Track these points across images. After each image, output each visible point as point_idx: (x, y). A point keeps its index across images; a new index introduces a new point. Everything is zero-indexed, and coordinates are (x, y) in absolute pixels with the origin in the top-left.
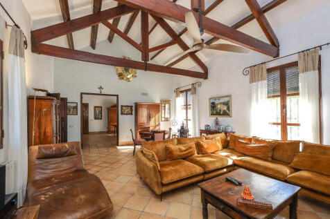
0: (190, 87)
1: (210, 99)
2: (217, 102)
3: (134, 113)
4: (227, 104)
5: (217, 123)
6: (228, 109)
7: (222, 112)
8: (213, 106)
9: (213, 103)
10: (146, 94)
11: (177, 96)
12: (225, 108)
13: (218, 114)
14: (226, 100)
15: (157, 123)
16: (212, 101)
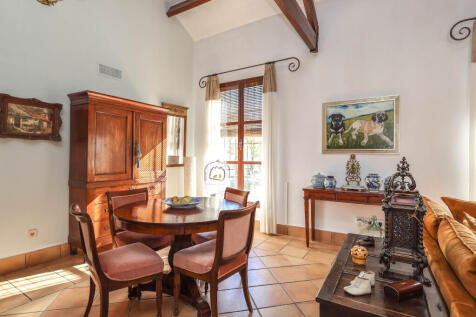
0: (260, 72)
1: (326, 105)
3: (65, 132)
4: (384, 118)
5: (354, 168)
6: (389, 130)
7: (365, 141)
8: (335, 124)
9: (337, 118)
10: (117, 74)
11: (211, 95)
12: (378, 129)
13: (354, 144)
15: (159, 173)
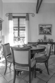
1: (39, 25)
2: (44, 27)
4: (50, 29)
5: (45, 38)
6: (50, 31)
8: (41, 29)
12: (49, 31)
14: (49, 26)
16: (41, 26)
